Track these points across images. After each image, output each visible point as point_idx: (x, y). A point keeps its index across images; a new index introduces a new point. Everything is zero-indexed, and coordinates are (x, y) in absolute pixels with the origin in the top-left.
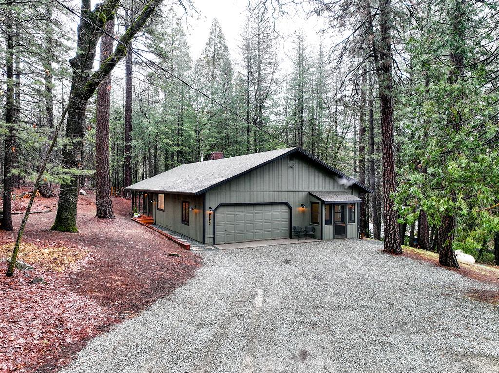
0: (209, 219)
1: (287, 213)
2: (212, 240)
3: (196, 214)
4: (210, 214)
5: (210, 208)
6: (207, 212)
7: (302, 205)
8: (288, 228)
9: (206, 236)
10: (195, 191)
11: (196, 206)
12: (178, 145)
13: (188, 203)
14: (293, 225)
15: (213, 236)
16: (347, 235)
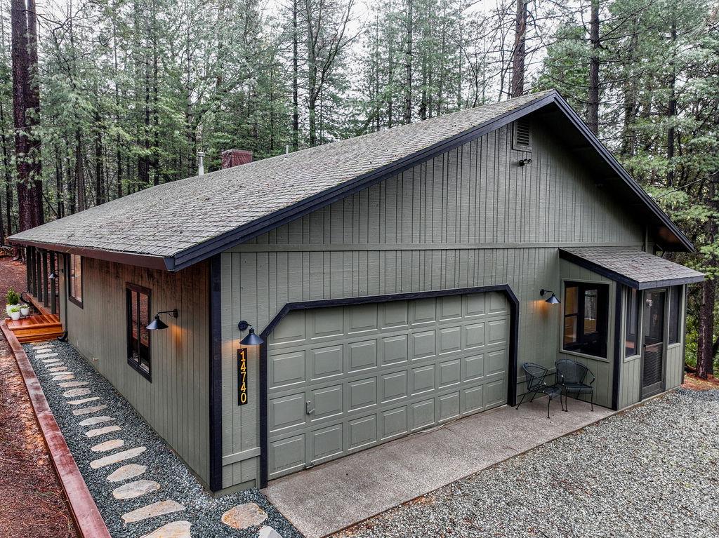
0: (241, 379)
1: (502, 322)
2: (252, 471)
3: (179, 345)
4: (241, 356)
5: (243, 326)
6: (231, 345)
7: (542, 293)
8: (503, 372)
9: (227, 458)
10: (167, 247)
11: (176, 313)
12: (147, 144)
13: (148, 291)
14: (522, 359)
15: (255, 450)
16: (664, 382)
